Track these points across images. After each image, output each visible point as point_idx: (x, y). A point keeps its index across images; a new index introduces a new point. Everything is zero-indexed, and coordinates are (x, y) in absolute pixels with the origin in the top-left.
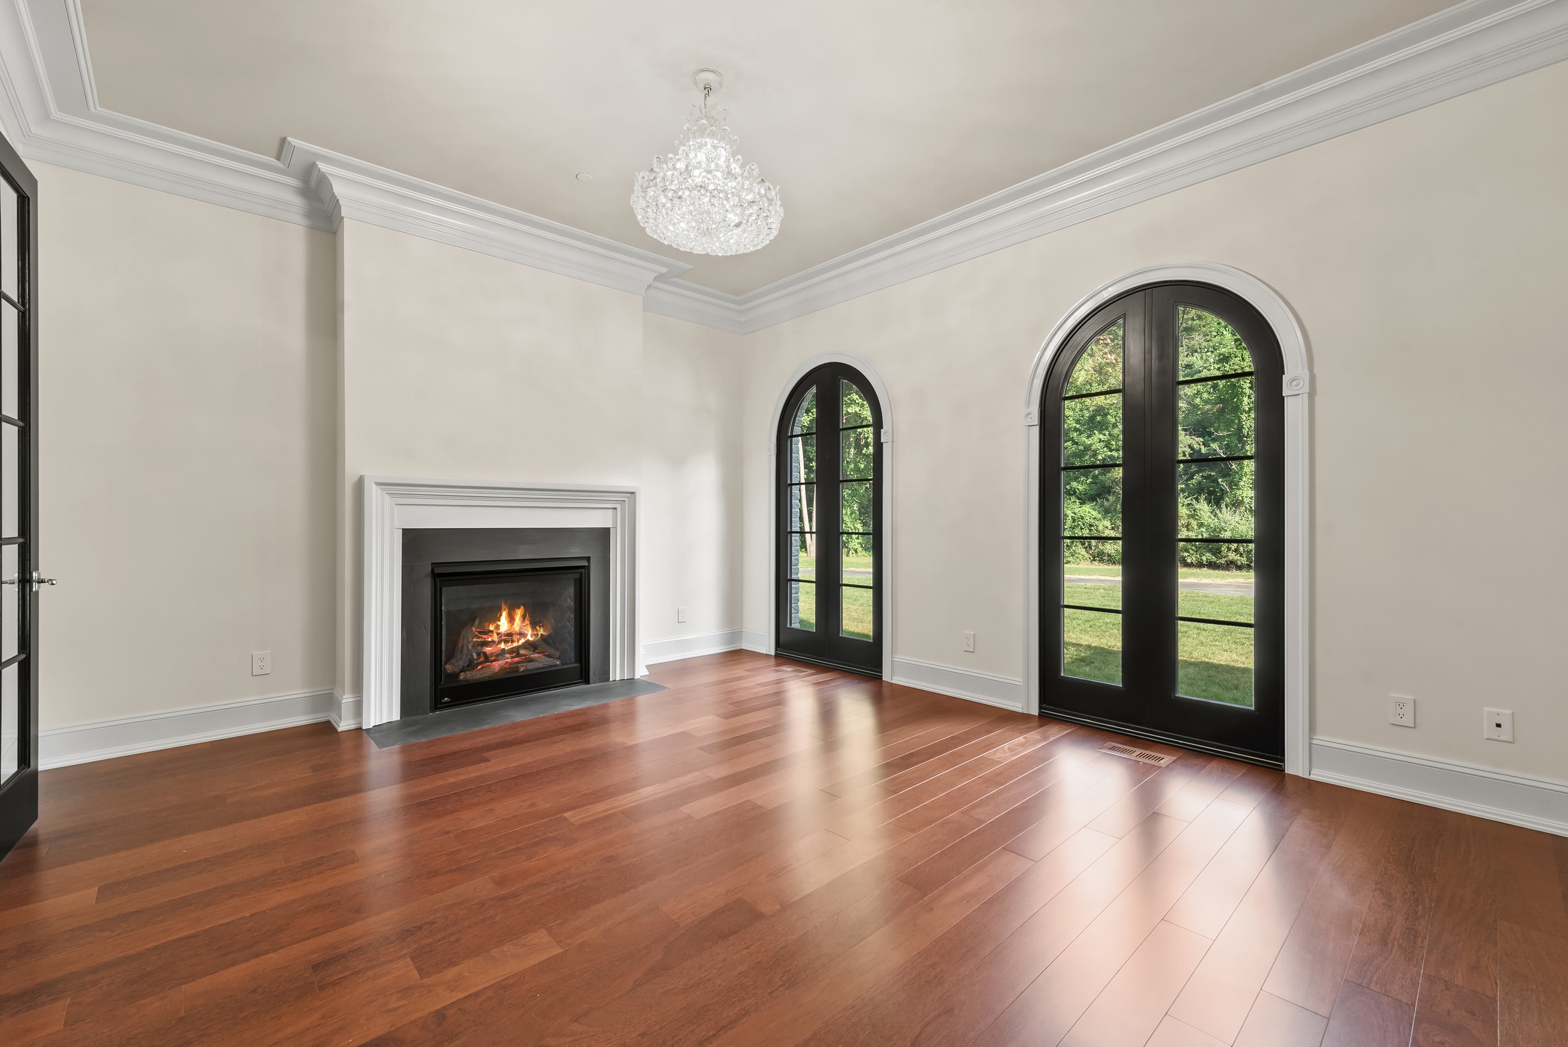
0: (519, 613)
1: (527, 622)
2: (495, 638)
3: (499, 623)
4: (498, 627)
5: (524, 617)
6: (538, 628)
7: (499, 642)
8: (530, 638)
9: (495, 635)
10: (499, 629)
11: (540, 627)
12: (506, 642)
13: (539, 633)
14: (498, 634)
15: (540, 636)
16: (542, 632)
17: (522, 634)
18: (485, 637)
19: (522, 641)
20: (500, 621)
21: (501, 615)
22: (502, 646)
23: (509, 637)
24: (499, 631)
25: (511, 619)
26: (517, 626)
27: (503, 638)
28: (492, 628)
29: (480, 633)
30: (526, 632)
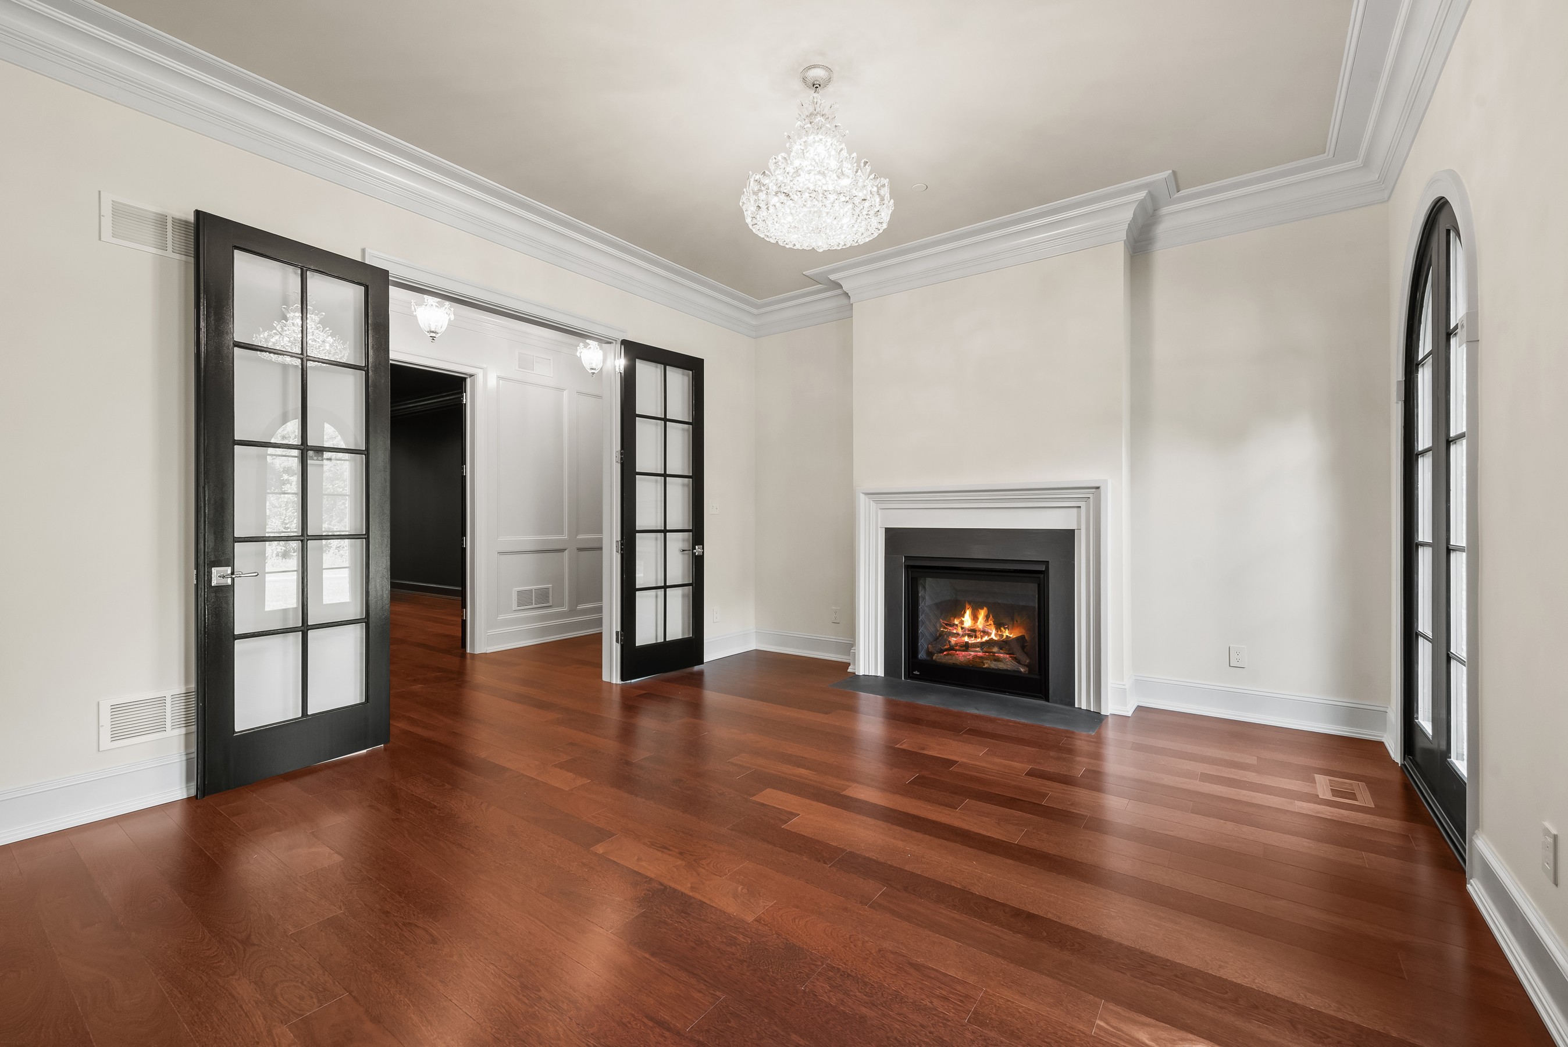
0: (982, 614)
1: (991, 622)
2: (960, 631)
3: (963, 619)
4: (962, 622)
5: (987, 618)
6: (1002, 629)
7: (963, 636)
8: (993, 636)
9: (960, 628)
10: (963, 624)
11: (1005, 628)
12: (970, 636)
13: (1004, 634)
14: (962, 628)
15: (1005, 637)
16: (1008, 634)
17: (986, 633)
18: (951, 628)
19: (986, 638)
20: (964, 617)
21: (965, 612)
22: (966, 639)
23: (972, 633)
24: (963, 626)
25: (975, 618)
26: (980, 623)
27: (967, 632)
28: (956, 622)
29: (946, 624)
30: (990, 631)
